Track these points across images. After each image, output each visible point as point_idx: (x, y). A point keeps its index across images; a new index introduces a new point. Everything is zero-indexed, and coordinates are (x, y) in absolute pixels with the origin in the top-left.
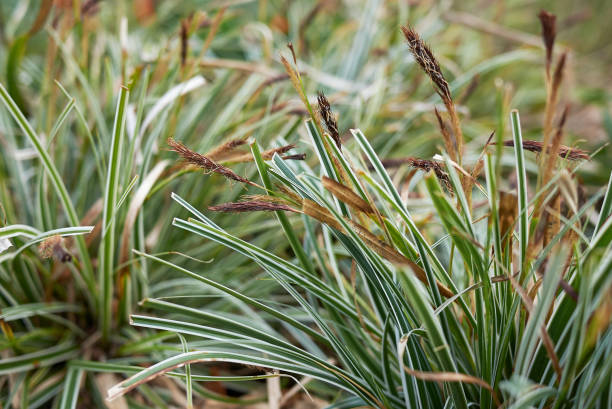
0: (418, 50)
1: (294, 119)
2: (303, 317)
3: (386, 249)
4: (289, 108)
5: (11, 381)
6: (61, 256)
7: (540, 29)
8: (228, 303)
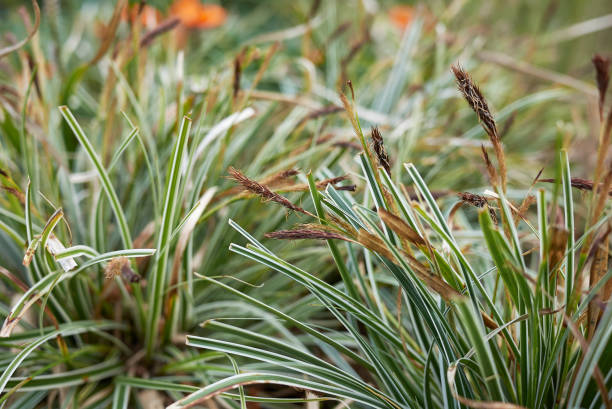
0: (467, 89)
1: (337, 151)
2: (350, 343)
3: (434, 279)
4: (333, 141)
5: (62, 394)
6: (130, 277)
7: (594, 73)
8: (268, 326)
